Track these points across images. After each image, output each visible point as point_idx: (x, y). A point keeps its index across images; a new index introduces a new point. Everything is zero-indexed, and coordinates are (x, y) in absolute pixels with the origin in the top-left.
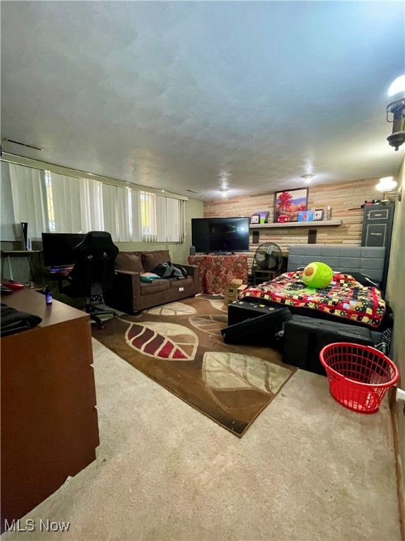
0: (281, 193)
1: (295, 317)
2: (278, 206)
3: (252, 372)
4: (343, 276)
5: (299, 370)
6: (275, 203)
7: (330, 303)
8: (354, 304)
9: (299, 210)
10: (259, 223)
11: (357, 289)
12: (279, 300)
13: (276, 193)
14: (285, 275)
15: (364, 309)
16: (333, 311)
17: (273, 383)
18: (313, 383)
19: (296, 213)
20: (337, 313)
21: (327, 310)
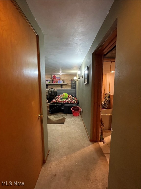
0: (53, 75)
1: (65, 104)
2: (53, 79)
3: (60, 116)
4: (69, 96)
5: (67, 114)
6: (52, 78)
7: (70, 101)
8: (73, 100)
9: (58, 80)
10: (48, 83)
11: (72, 98)
12: (60, 102)
13: (52, 75)
14: (57, 97)
15: (75, 101)
16: (70, 102)
17: (64, 117)
18: (70, 115)
19: (57, 81)
20: (71, 103)
21: (69, 102)
